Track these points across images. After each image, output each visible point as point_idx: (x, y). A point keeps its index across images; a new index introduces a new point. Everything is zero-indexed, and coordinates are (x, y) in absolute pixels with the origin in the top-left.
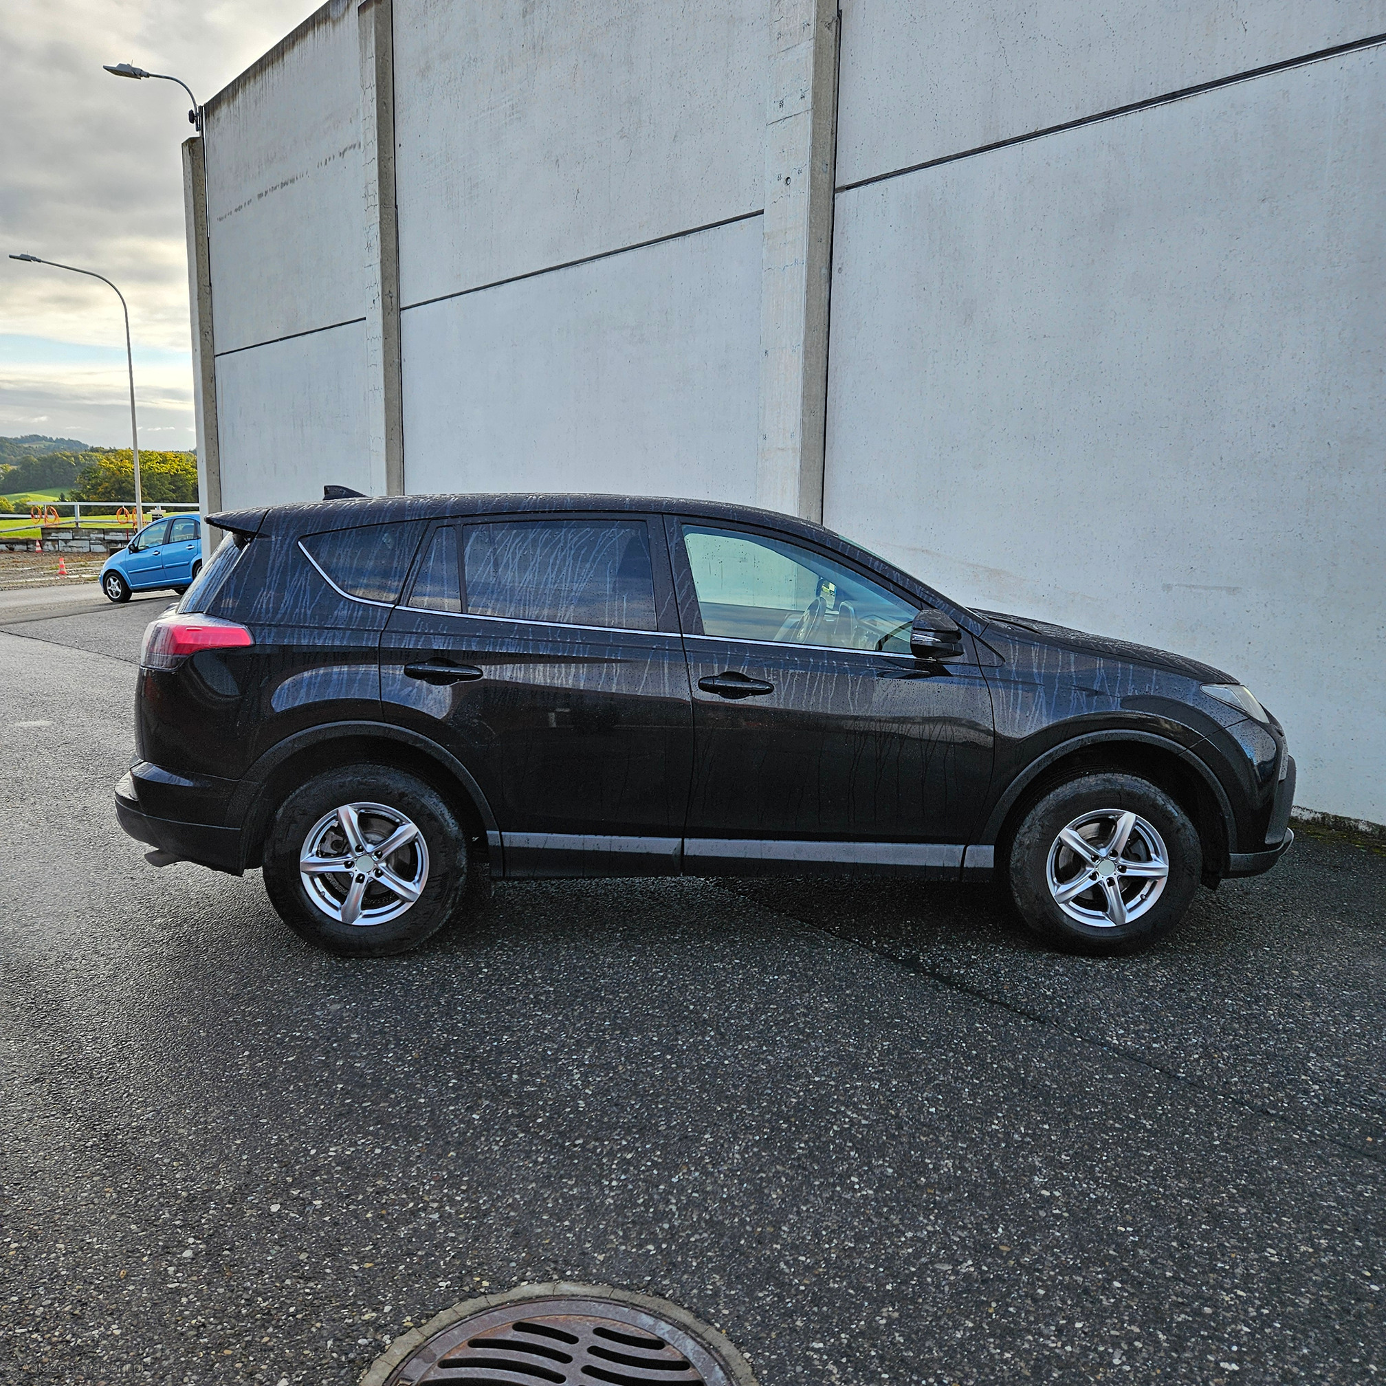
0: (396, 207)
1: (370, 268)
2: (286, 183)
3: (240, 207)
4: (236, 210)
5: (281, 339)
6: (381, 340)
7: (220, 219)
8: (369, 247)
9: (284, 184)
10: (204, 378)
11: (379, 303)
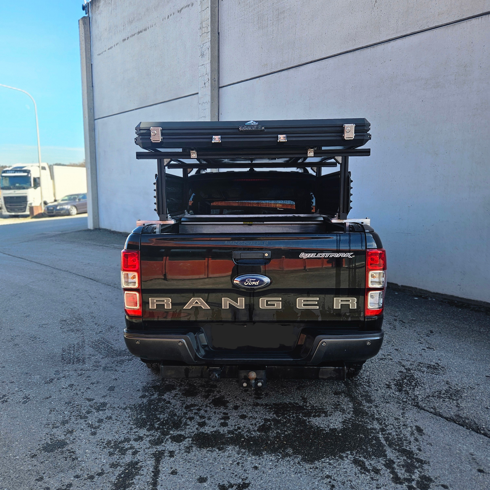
0: (219, 33)
1: (202, 66)
2: (141, 32)
3: (111, 47)
4: (109, 49)
5: (136, 109)
6: (210, 104)
7: (99, 55)
8: (202, 55)
9: (139, 33)
10: (90, 130)
11: (208, 84)
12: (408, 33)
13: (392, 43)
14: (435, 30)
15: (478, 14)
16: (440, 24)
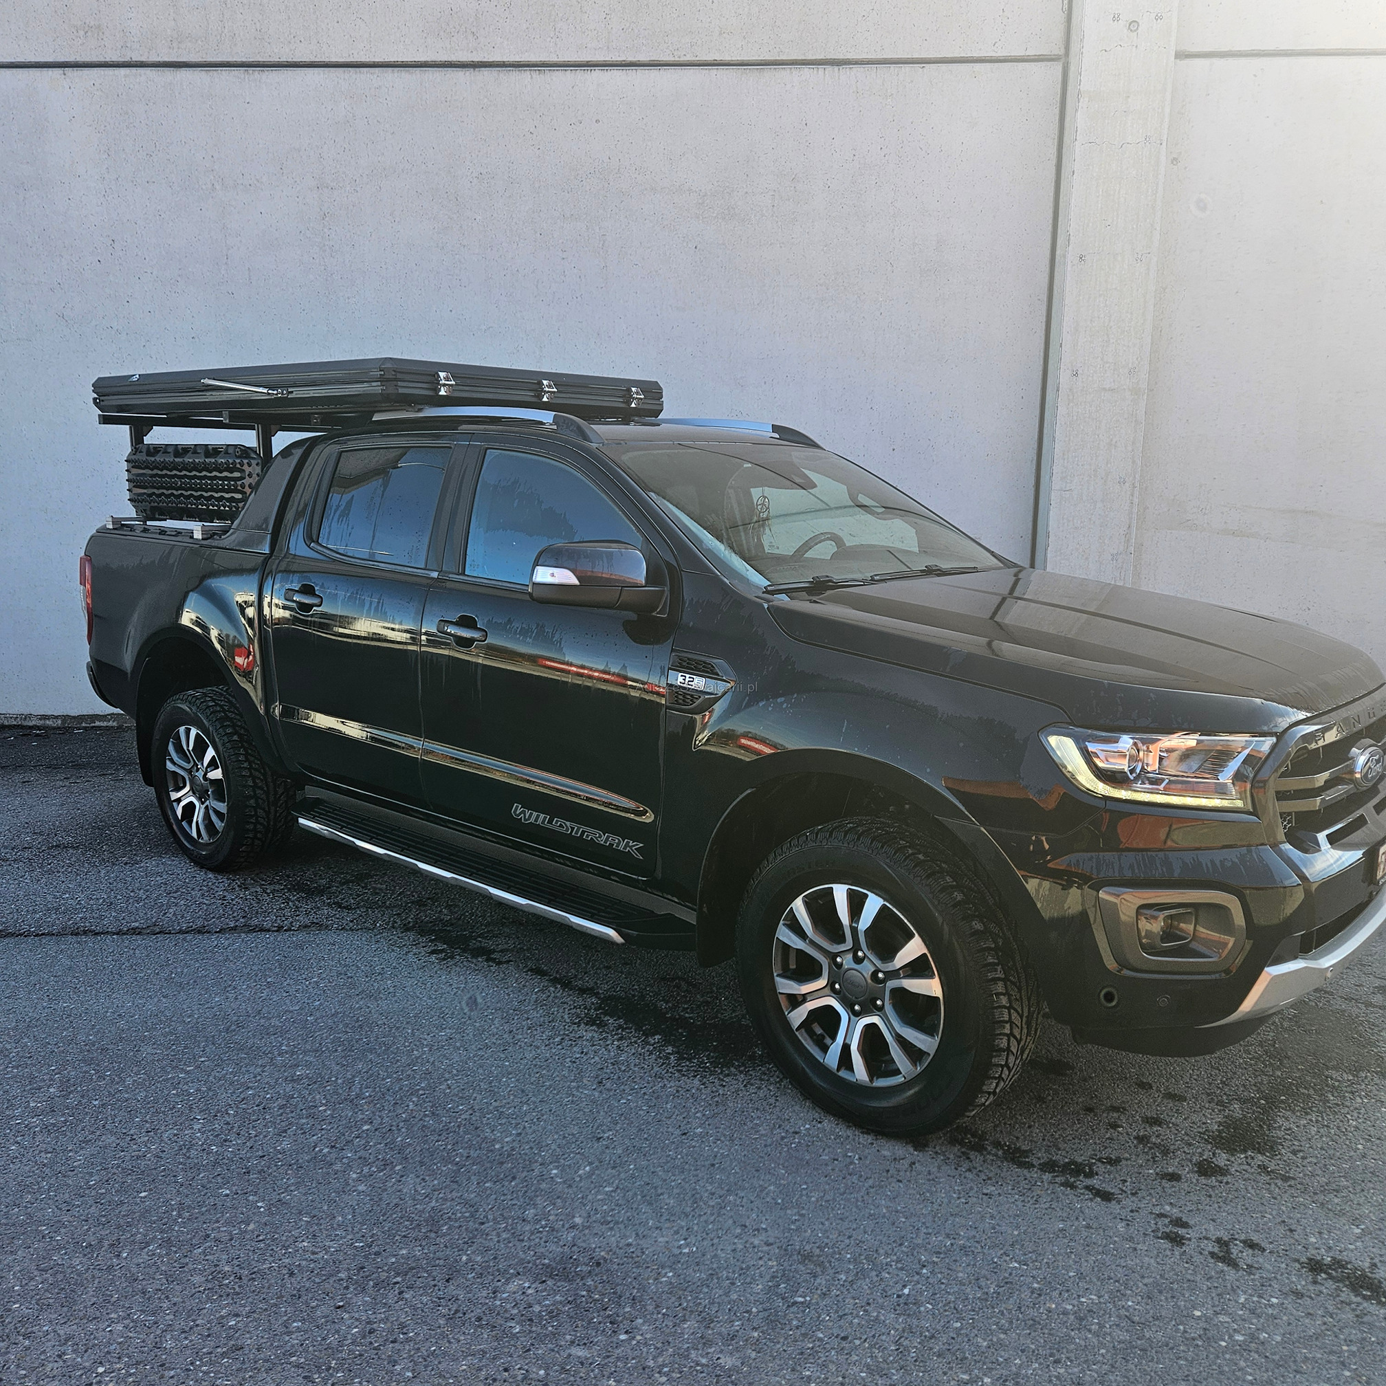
12: (643, 58)
13: (597, 74)
14: (714, 71)
15: (814, 58)
16: (727, 58)
